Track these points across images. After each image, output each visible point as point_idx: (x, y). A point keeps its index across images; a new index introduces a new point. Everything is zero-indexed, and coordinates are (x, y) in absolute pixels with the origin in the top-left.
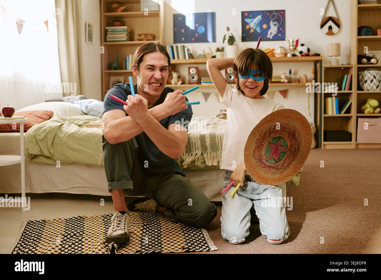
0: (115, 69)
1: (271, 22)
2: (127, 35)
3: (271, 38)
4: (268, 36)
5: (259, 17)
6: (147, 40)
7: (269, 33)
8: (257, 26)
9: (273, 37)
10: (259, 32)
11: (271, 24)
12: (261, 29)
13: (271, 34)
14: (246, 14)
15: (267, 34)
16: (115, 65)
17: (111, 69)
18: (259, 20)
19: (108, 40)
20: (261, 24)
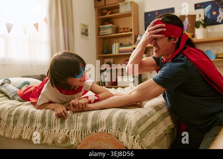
0: (106, 53)
1: (220, 9)
2: (112, 30)
3: (220, 22)
4: (217, 21)
5: (209, 7)
6: (125, 32)
7: (218, 18)
8: (208, 13)
9: (222, 21)
10: (210, 18)
11: (219, 11)
12: (211, 16)
13: (220, 18)
14: (198, 6)
15: (217, 19)
16: (105, 51)
17: (103, 54)
18: (209, 9)
19: (100, 34)
20: (211, 11)
